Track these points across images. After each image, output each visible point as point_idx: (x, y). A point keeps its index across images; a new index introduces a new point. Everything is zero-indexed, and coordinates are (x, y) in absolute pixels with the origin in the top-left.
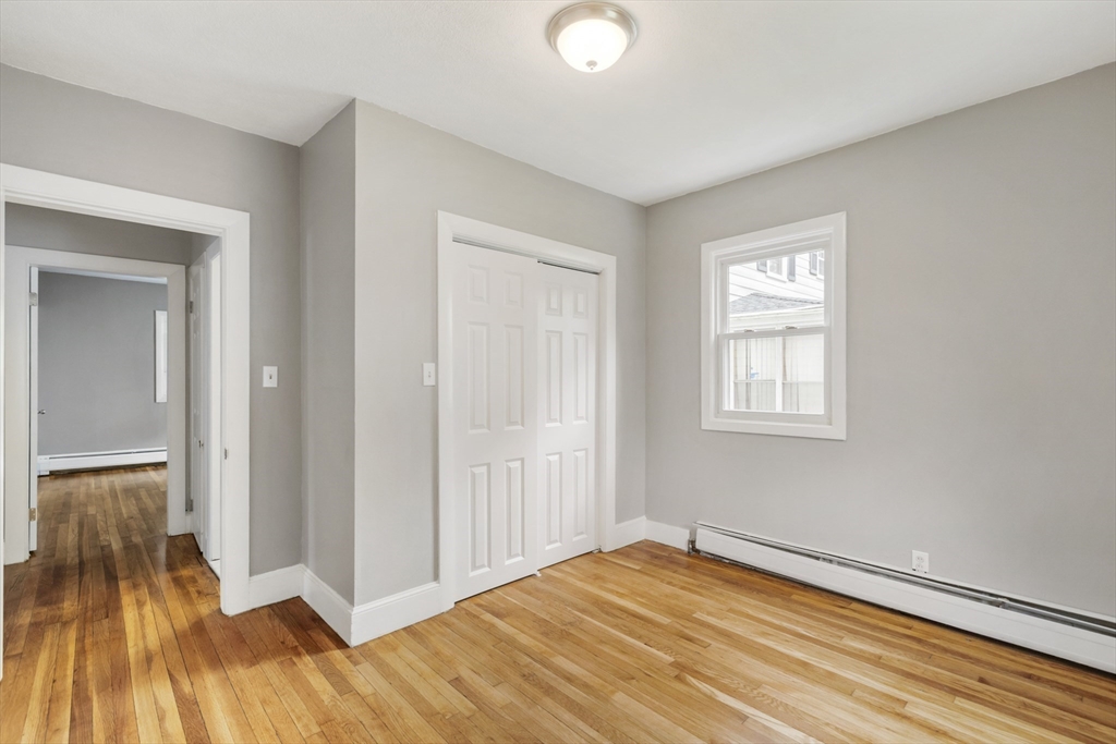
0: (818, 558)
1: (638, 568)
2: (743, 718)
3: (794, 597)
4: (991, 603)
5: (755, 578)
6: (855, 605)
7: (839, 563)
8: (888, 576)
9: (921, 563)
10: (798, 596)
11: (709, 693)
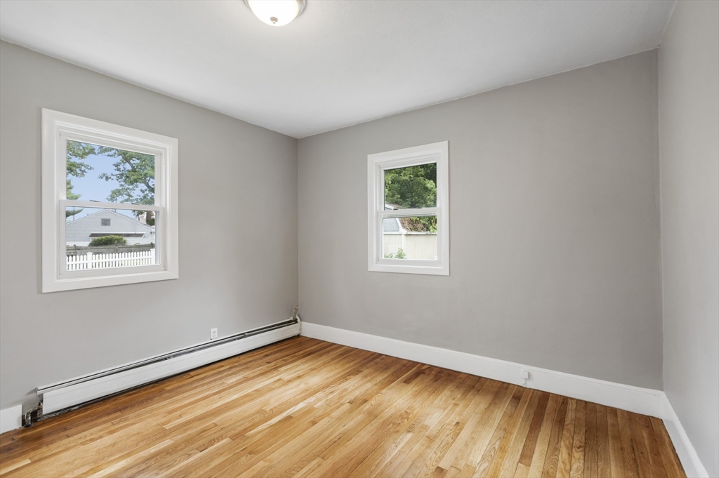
0: (166, 359)
1: (28, 461)
2: (289, 417)
3: (168, 388)
4: (239, 339)
5: (123, 399)
6: (192, 373)
7: (174, 356)
8: (200, 349)
9: (215, 335)
10: (169, 386)
11: (266, 427)
